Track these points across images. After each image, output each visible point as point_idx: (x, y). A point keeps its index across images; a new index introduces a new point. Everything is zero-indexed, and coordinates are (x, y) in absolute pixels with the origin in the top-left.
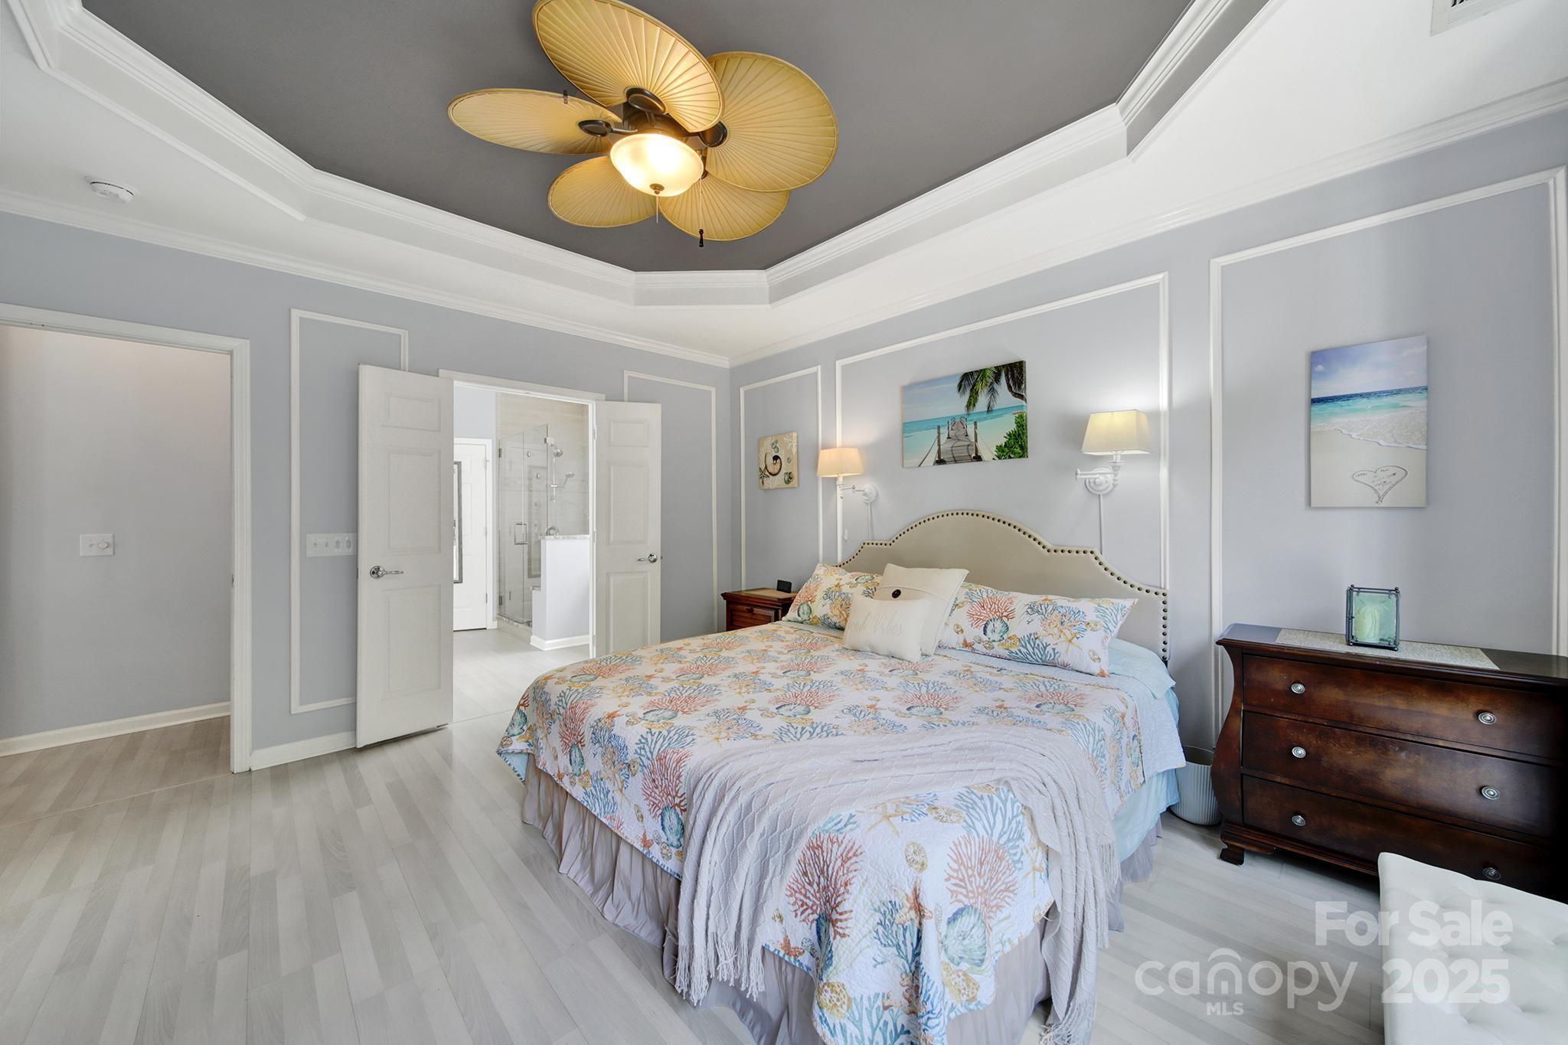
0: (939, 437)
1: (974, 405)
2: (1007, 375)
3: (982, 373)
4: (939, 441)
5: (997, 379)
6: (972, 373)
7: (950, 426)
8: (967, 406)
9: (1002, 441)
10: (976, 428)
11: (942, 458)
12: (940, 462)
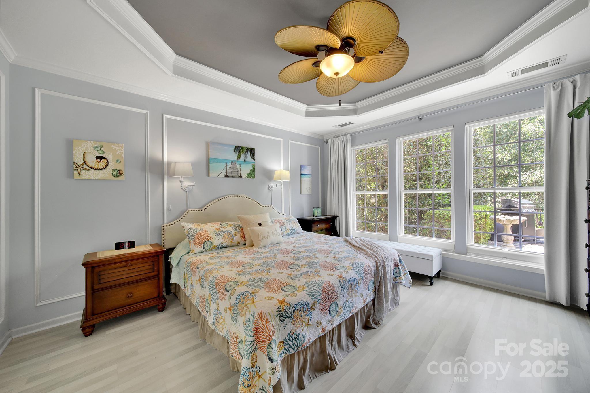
0: (226, 167)
1: (240, 158)
2: (250, 151)
3: (242, 148)
4: (226, 168)
5: (247, 151)
6: (239, 147)
7: (231, 164)
8: (237, 158)
9: (249, 172)
10: (240, 166)
11: (227, 175)
12: (226, 176)
